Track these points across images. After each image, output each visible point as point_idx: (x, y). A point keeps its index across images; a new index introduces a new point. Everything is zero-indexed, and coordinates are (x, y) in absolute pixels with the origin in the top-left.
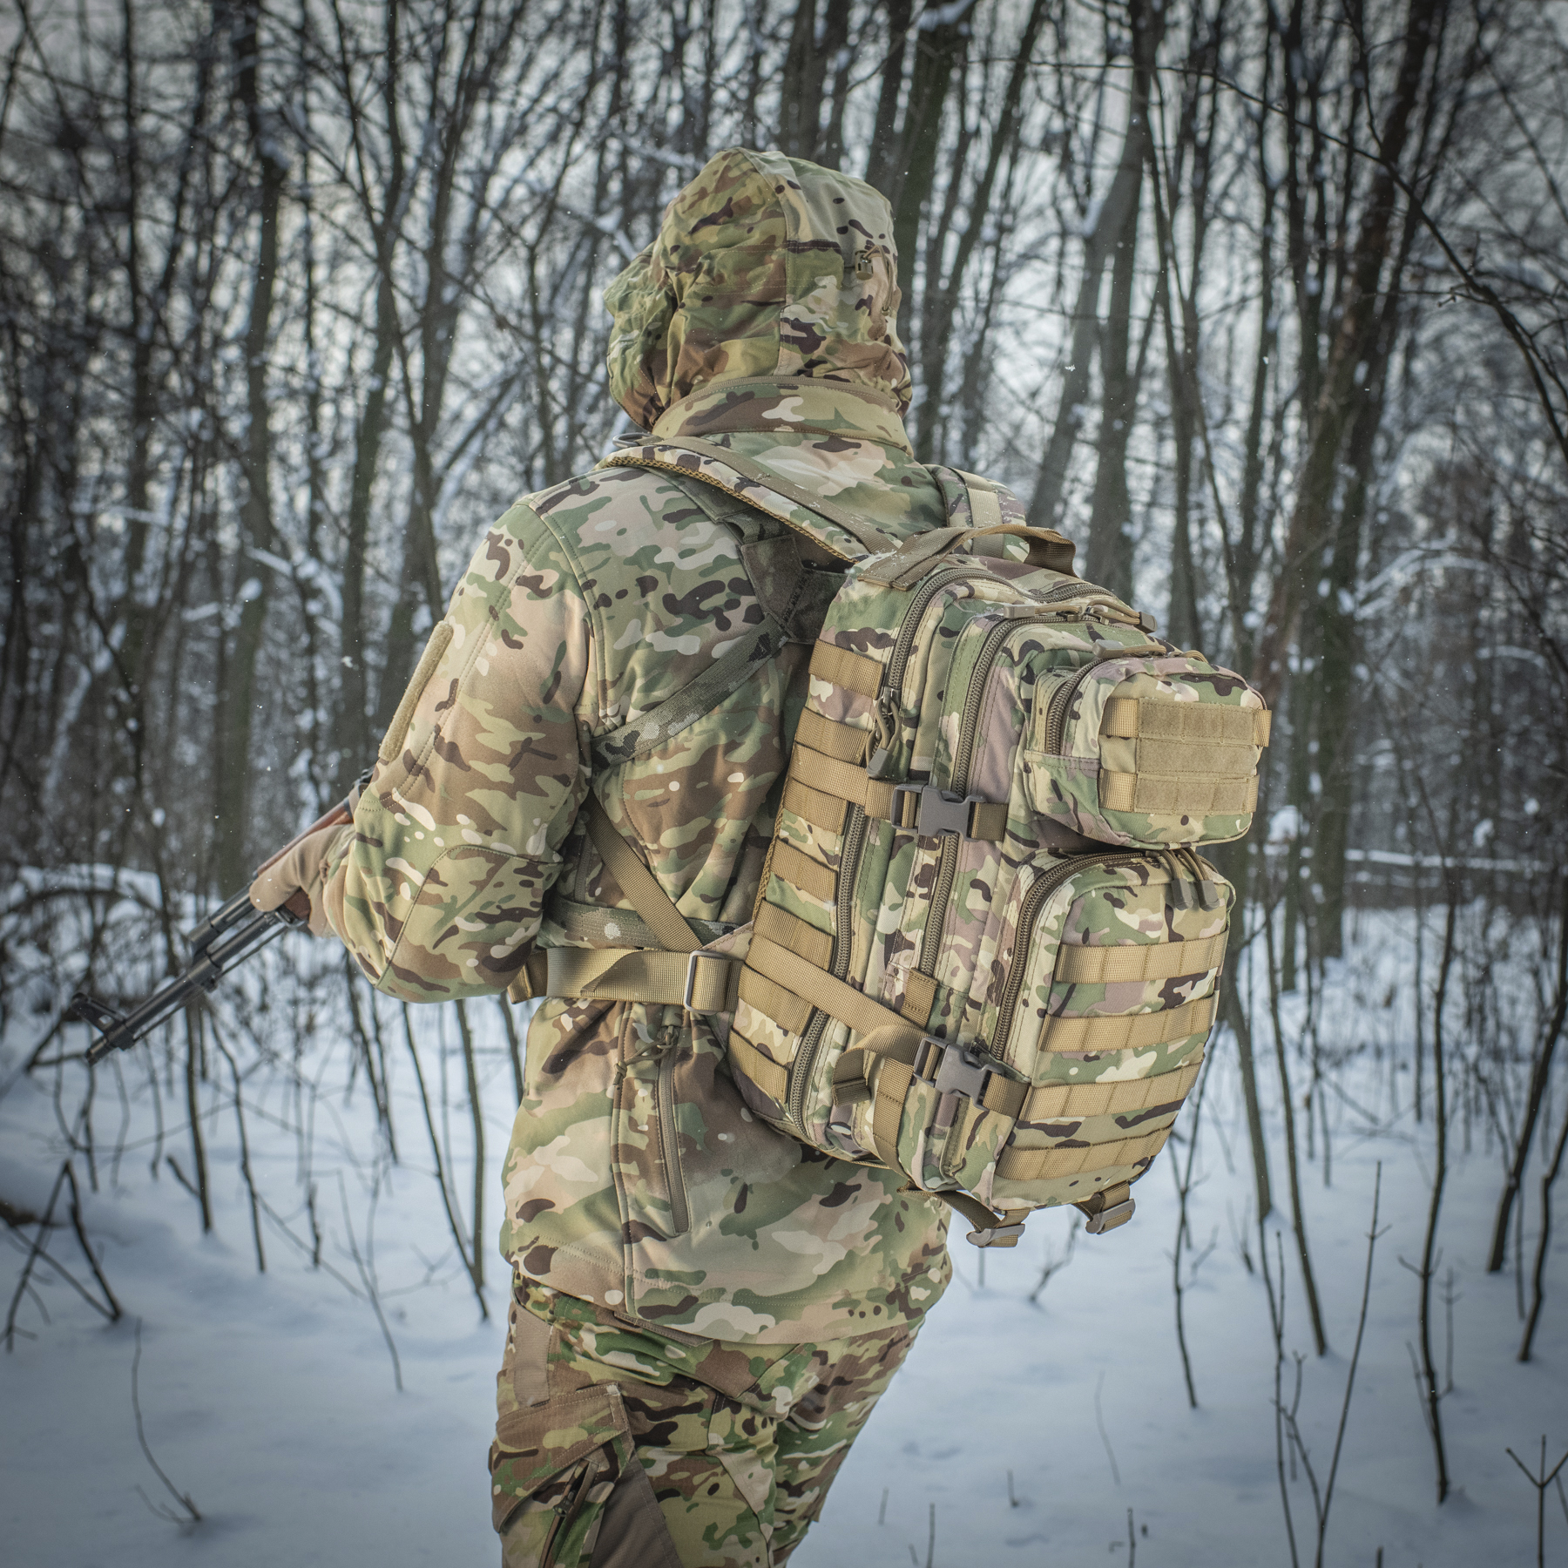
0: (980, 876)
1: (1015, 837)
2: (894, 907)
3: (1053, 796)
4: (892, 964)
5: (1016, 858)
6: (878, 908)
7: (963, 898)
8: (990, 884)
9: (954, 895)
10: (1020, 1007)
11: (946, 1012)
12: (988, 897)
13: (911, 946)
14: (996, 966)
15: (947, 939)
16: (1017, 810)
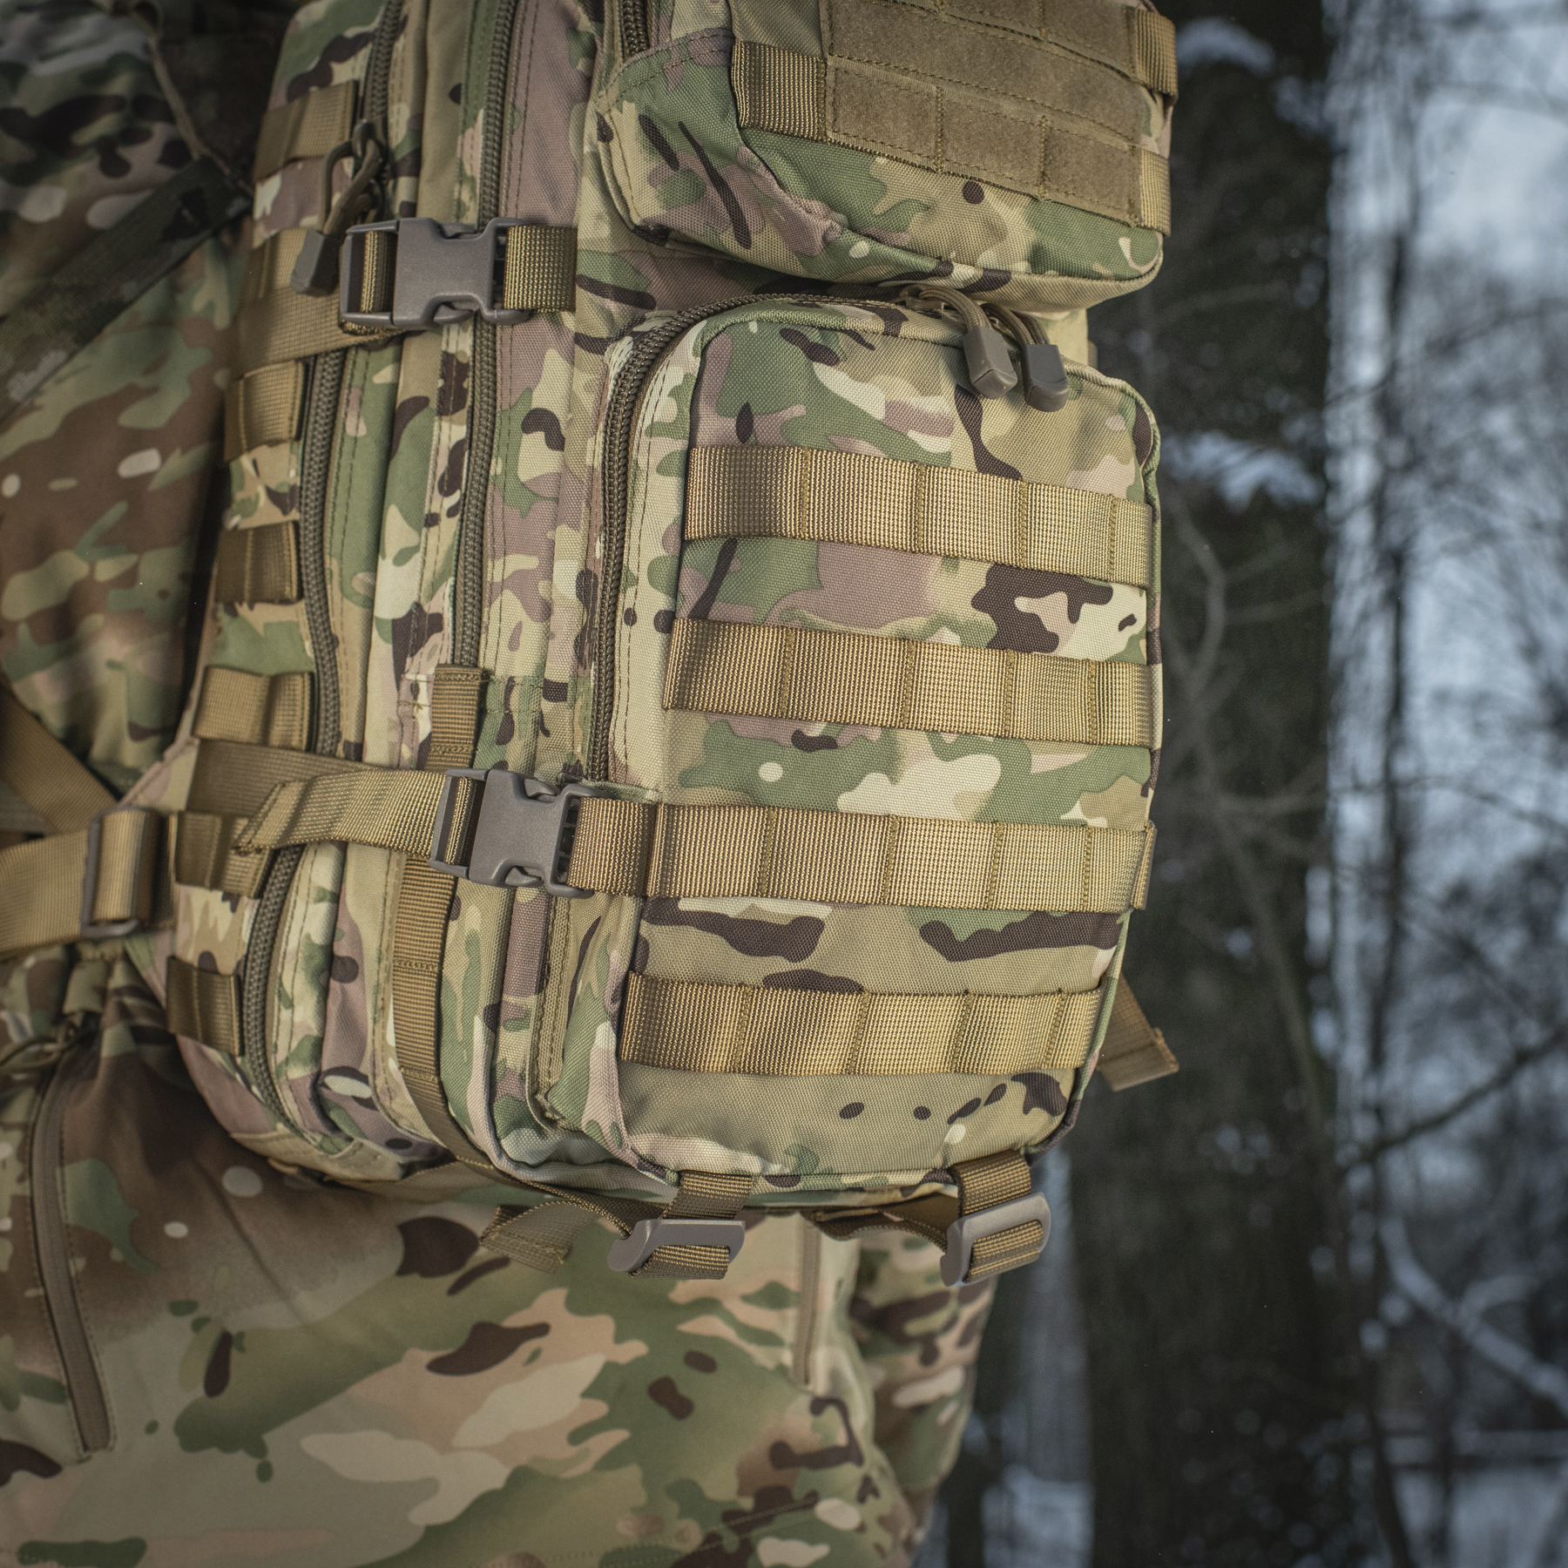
0: (540, 400)
1: (596, 287)
2: (402, 558)
3: (657, 162)
4: (410, 676)
5: (602, 331)
6: (373, 568)
7: (511, 463)
8: (558, 410)
9: (497, 467)
10: (622, 630)
11: (505, 736)
12: (556, 441)
13: (436, 623)
14: (585, 581)
15: (496, 571)
16: (593, 228)
